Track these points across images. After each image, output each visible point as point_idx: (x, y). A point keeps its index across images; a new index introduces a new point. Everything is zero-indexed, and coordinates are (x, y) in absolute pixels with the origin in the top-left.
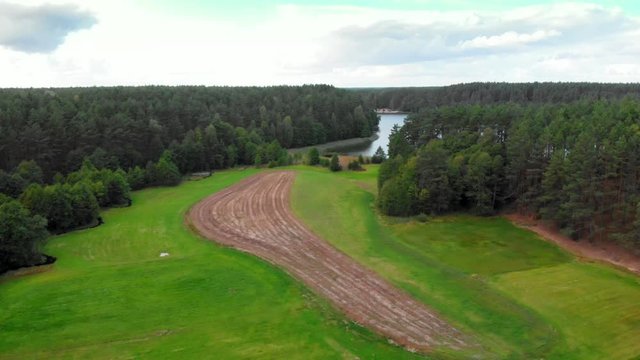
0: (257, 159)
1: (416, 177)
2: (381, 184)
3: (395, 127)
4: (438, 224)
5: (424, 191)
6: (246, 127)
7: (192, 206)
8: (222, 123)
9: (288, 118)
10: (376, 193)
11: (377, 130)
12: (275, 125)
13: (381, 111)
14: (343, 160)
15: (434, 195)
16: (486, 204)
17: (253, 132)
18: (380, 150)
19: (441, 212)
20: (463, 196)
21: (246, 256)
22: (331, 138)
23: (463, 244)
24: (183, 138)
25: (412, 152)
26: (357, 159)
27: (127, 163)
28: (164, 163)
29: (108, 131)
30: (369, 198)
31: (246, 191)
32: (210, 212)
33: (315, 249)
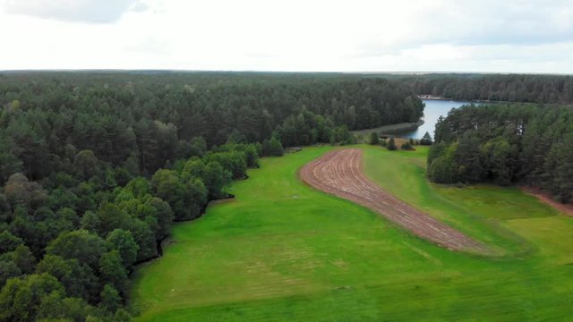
0: (332, 139)
1: (457, 157)
2: (430, 161)
3: (441, 118)
4: (470, 190)
5: (462, 167)
6: (322, 114)
7: (299, 169)
8: (308, 112)
9: (352, 107)
10: (426, 167)
11: (422, 115)
12: (343, 112)
13: (425, 97)
14: (399, 142)
15: (469, 171)
16: (506, 178)
17: (328, 119)
18: (427, 135)
19: (473, 182)
20: (489, 171)
21: (344, 200)
22: (385, 123)
23: (486, 202)
24: (283, 123)
25: (453, 139)
26: (408, 141)
27: (251, 139)
28: (274, 140)
29: (240, 117)
30: (419, 171)
31: (330, 162)
32: (312, 174)
33: (387, 200)
